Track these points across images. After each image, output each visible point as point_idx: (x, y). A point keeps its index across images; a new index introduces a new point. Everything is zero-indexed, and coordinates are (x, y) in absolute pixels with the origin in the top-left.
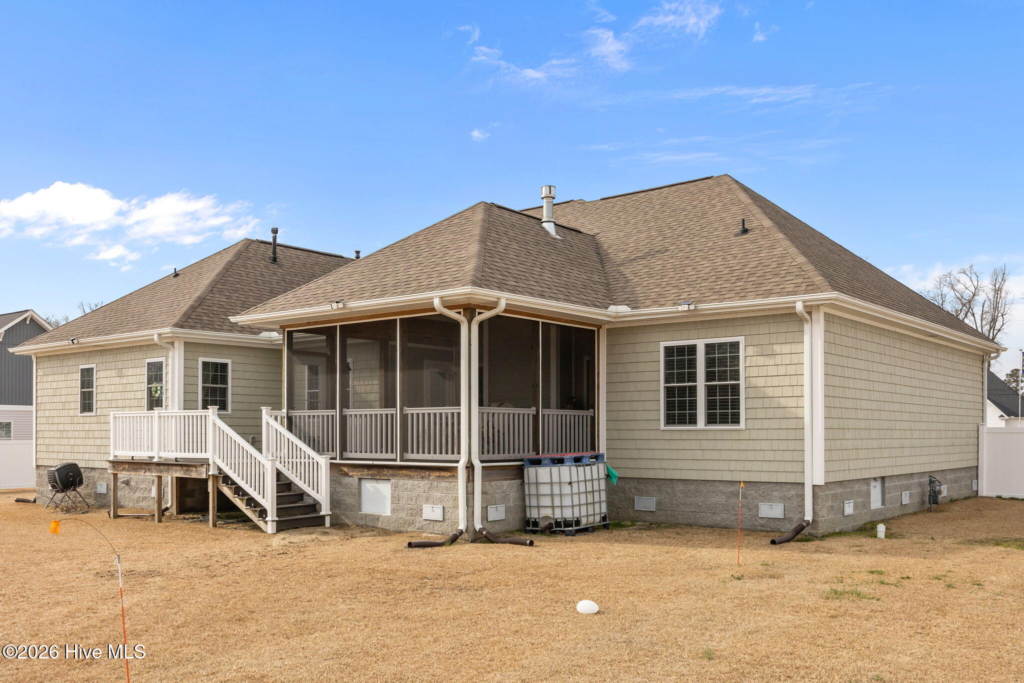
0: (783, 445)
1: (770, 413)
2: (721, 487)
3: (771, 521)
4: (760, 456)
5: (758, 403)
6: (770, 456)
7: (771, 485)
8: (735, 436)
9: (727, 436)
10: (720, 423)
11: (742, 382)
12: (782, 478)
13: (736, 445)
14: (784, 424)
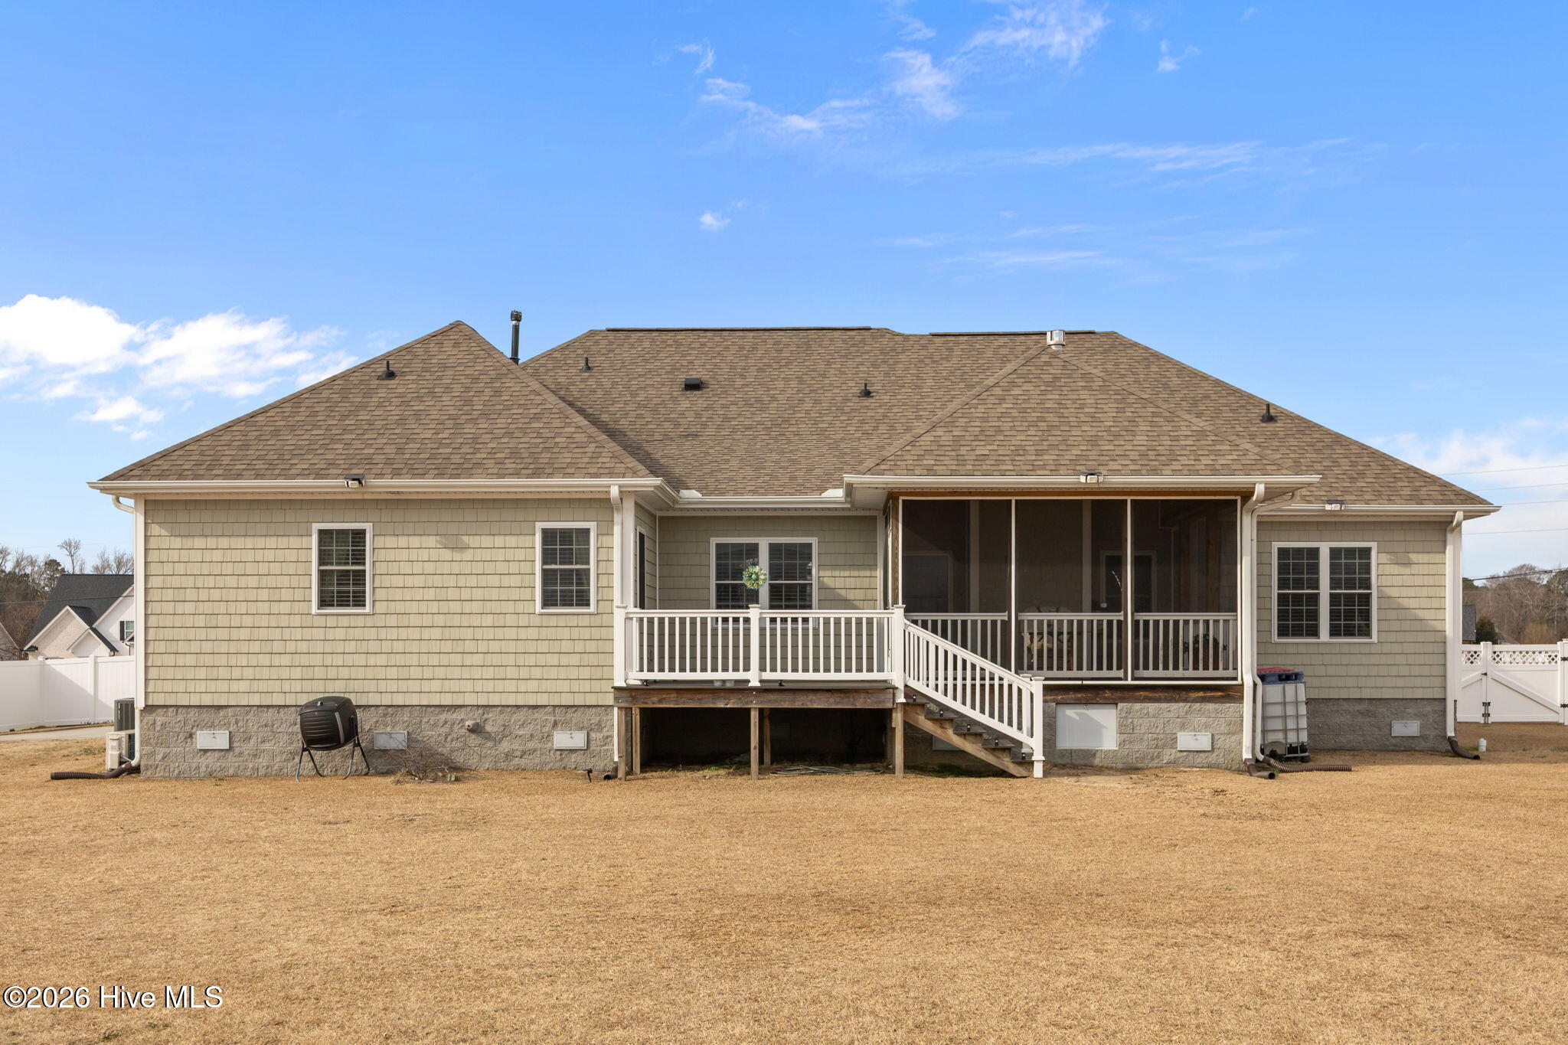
0: (1421, 659)
1: (1406, 626)
2: (1346, 706)
3: (1404, 739)
4: (1394, 671)
5: (1392, 615)
6: (1404, 671)
7: (1404, 702)
8: (1364, 650)
9: (1355, 650)
10: (1345, 635)
11: (1374, 591)
12: (1419, 694)
13: (1365, 660)
14: (1421, 637)
